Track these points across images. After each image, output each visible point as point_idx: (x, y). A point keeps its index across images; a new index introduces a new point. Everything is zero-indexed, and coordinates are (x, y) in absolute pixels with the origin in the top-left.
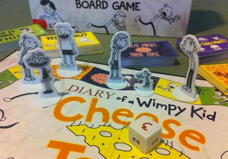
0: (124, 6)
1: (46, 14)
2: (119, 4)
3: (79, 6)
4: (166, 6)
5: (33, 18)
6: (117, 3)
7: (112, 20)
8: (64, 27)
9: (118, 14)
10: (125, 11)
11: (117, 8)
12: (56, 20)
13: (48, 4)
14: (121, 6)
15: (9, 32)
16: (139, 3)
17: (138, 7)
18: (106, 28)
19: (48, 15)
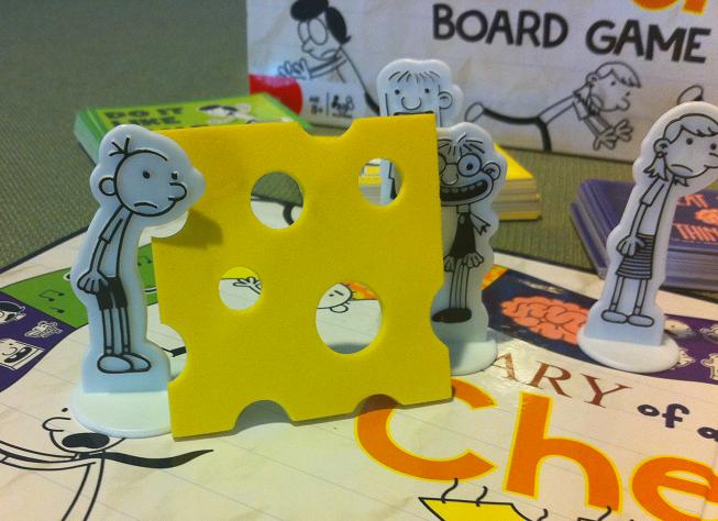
0: (637, 40)
1: (307, 55)
2: (617, 32)
3: (444, 29)
5: (253, 70)
6: (610, 25)
7: (577, 94)
8: (421, 77)
9: (604, 71)
10: (639, 63)
11: (605, 45)
12: (340, 83)
13: (322, 16)
14: (625, 38)
15: (162, 112)
16: (706, 32)
17: (697, 46)
18: (543, 127)
19: (313, 63)
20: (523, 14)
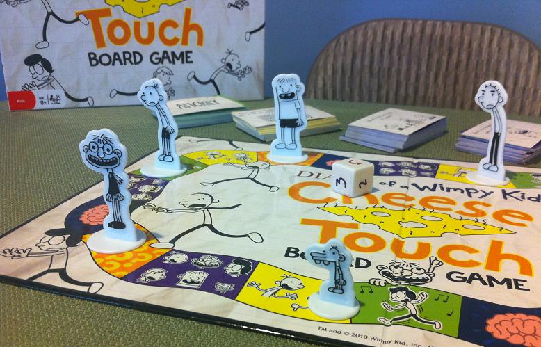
0: (168, 58)
1: (35, 80)
2: (160, 56)
3: (94, 62)
4: (230, 53)
6: (158, 53)
11: (157, 61)
12: (53, 90)
13: (40, 63)
14: (164, 57)
16: (191, 52)
17: (189, 57)
19: (38, 83)
20: (124, 53)
